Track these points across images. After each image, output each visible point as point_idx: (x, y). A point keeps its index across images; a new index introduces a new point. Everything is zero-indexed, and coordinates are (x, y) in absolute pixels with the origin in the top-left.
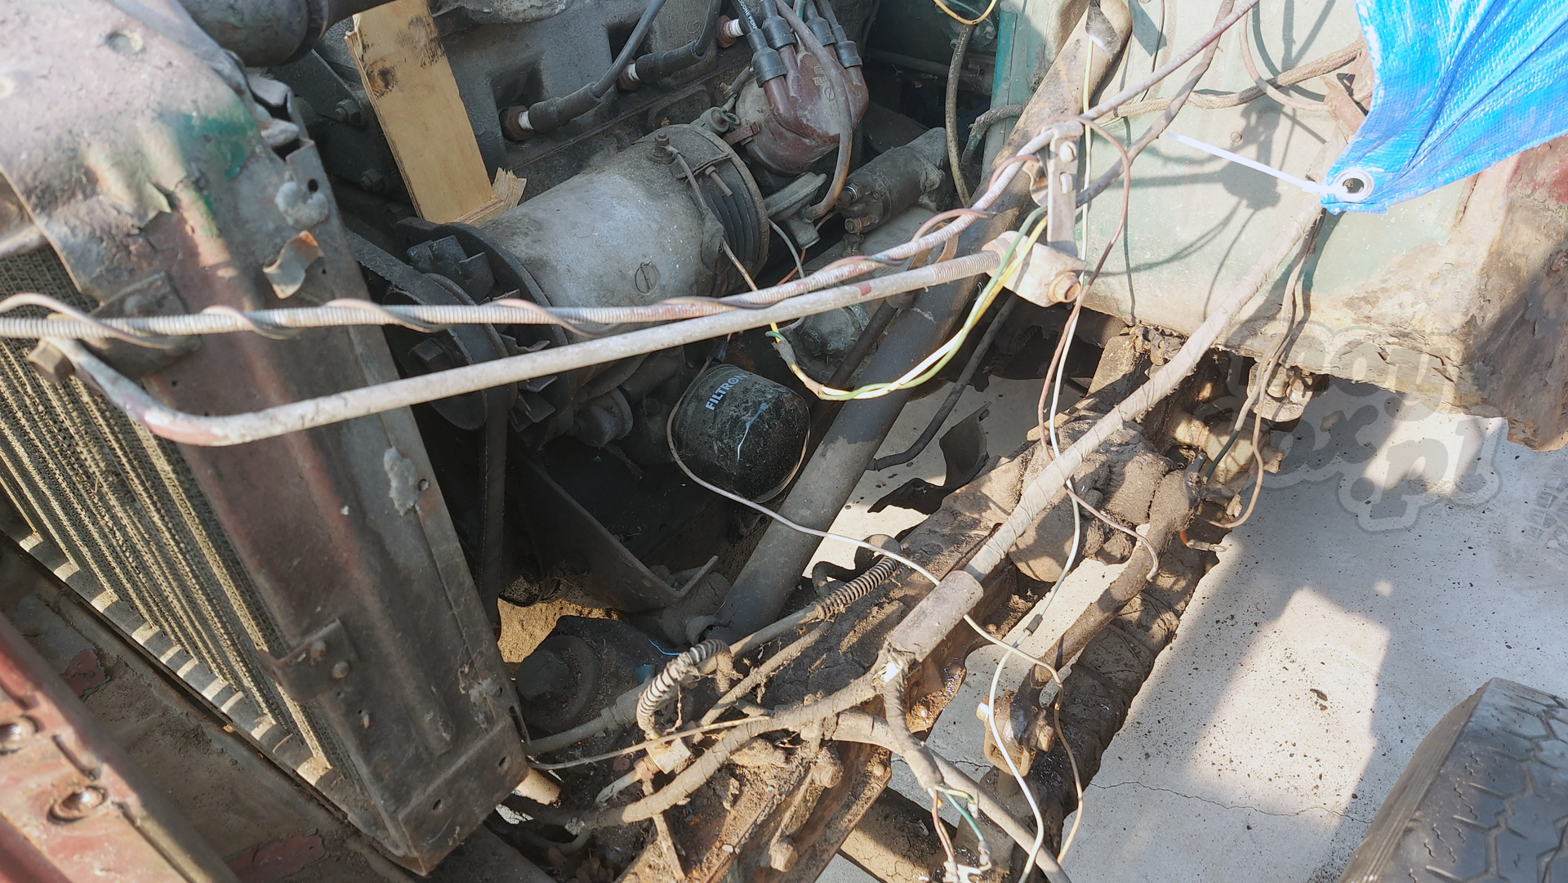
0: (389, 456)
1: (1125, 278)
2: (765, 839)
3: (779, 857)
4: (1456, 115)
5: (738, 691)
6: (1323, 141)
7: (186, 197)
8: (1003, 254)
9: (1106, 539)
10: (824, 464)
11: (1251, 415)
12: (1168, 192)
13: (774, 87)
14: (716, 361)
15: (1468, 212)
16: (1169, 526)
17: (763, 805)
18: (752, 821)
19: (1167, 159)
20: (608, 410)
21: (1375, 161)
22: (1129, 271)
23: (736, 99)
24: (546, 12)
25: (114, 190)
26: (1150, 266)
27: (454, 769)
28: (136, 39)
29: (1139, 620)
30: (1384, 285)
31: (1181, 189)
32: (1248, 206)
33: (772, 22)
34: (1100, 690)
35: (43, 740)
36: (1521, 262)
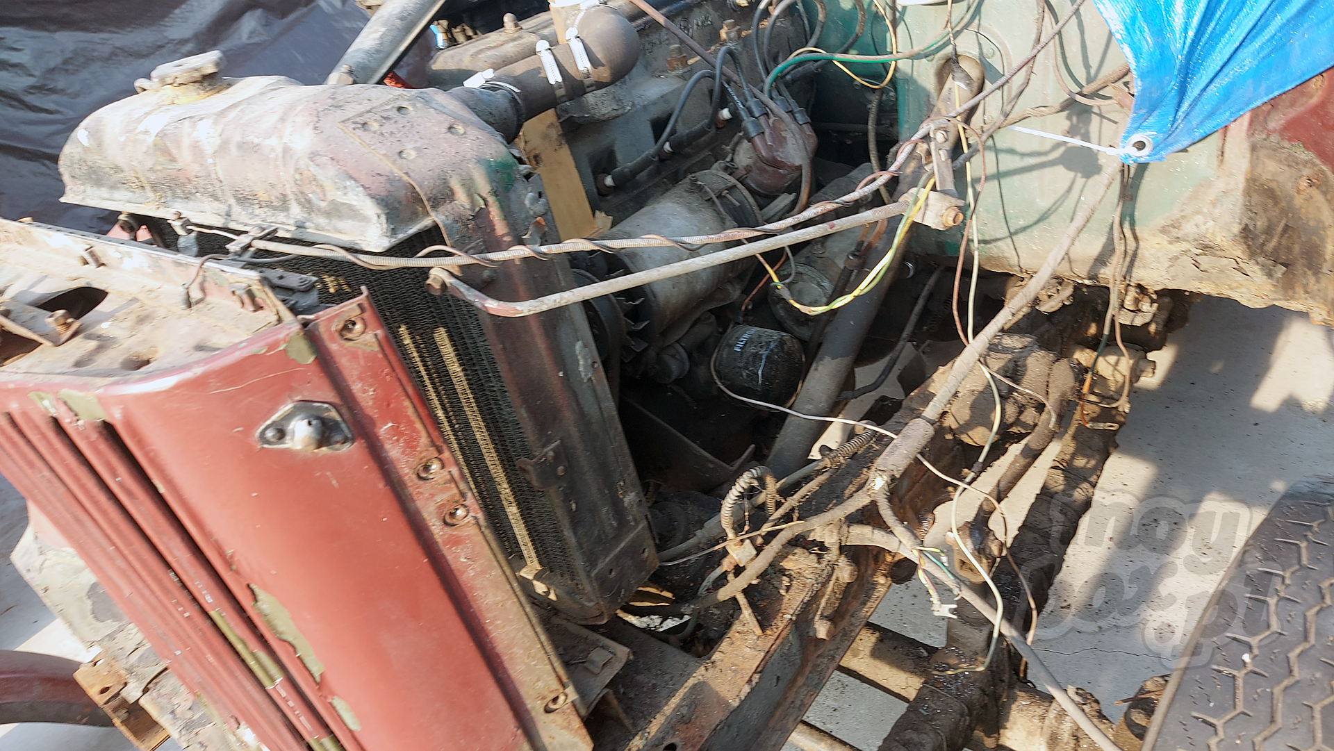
0: (579, 345)
1: (1009, 241)
2: (810, 616)
3: (822, 629)
4: (1196, 92)
5: (781, 511)
6: (1116, 123)
7: (491, 200)
8: (911, 200)
9: (1021, 412)
10: (817, 374)
11: (1113, 322)
12: (1027, 176)
13: (757, 140)
14: (737, 323)
15: (1226, 155)
16: (1063, 395)
17: (807, 590)
18: (801, 599)
19: (1023, 155)
20: (673, 356)
21: (1148, 128)
22: (1011, 235)
23: (733, 154)
24: (620, 112)
25: (462, 197)
26: (1024, 229)
27: (619, 549)
28: (461, 129)
29: (1064, 491)
30: (1182, 214)
31: (1035, 173)
32: (1083, 177)
33: (751, 103)
34: (1041, 540)
35: (445, 473)
36: (1273, 185)
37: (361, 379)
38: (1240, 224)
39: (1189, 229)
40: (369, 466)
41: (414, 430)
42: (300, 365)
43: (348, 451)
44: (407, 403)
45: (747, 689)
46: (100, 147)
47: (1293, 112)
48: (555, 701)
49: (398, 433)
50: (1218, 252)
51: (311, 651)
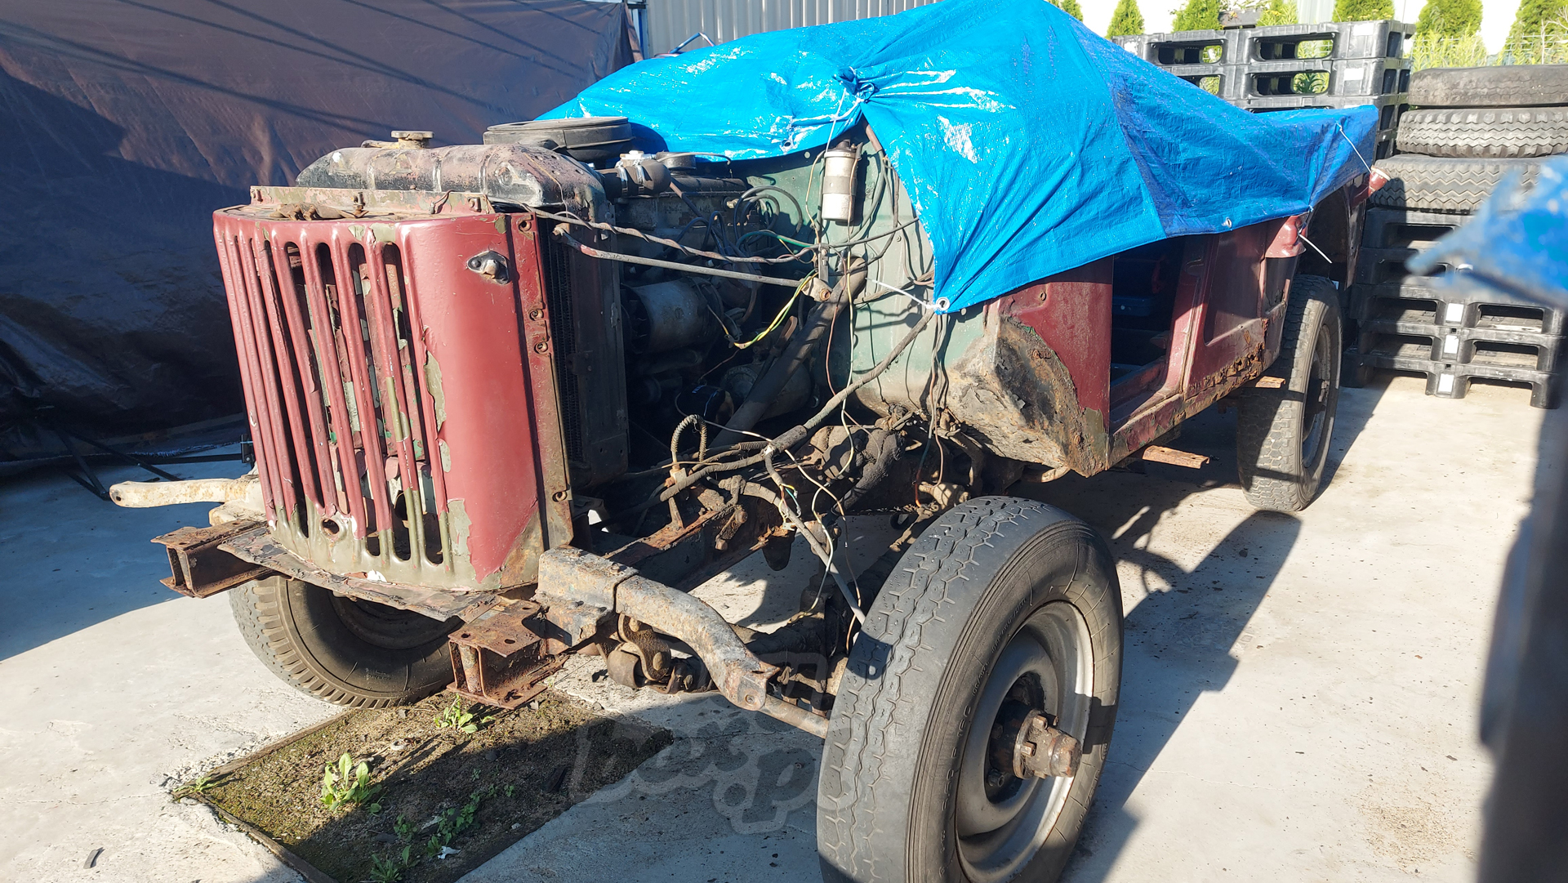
0: (613, 305)
2: (714, 534)
9: (864, 463)
10: (743, 410)
12: (887, 328)
15: (988, 324)
16: (889, 453)
17: (714, 514)
18: (709, 517)
22: (877, 374)
27: (608, 439)
28: (581, 172)
30: (967, 358)
31: (891, 327)
35: (543, 320)
38: (995, 364)
39: (969, 368)
40: (511, 298)
41: (537, 291)
42: (498, 234)
43: (505, 285)
46: (347, 163)
47: (1027, 309)
48: (560, 494)
49: (529, 289)
50: (987, 386)
51: (443, 404)
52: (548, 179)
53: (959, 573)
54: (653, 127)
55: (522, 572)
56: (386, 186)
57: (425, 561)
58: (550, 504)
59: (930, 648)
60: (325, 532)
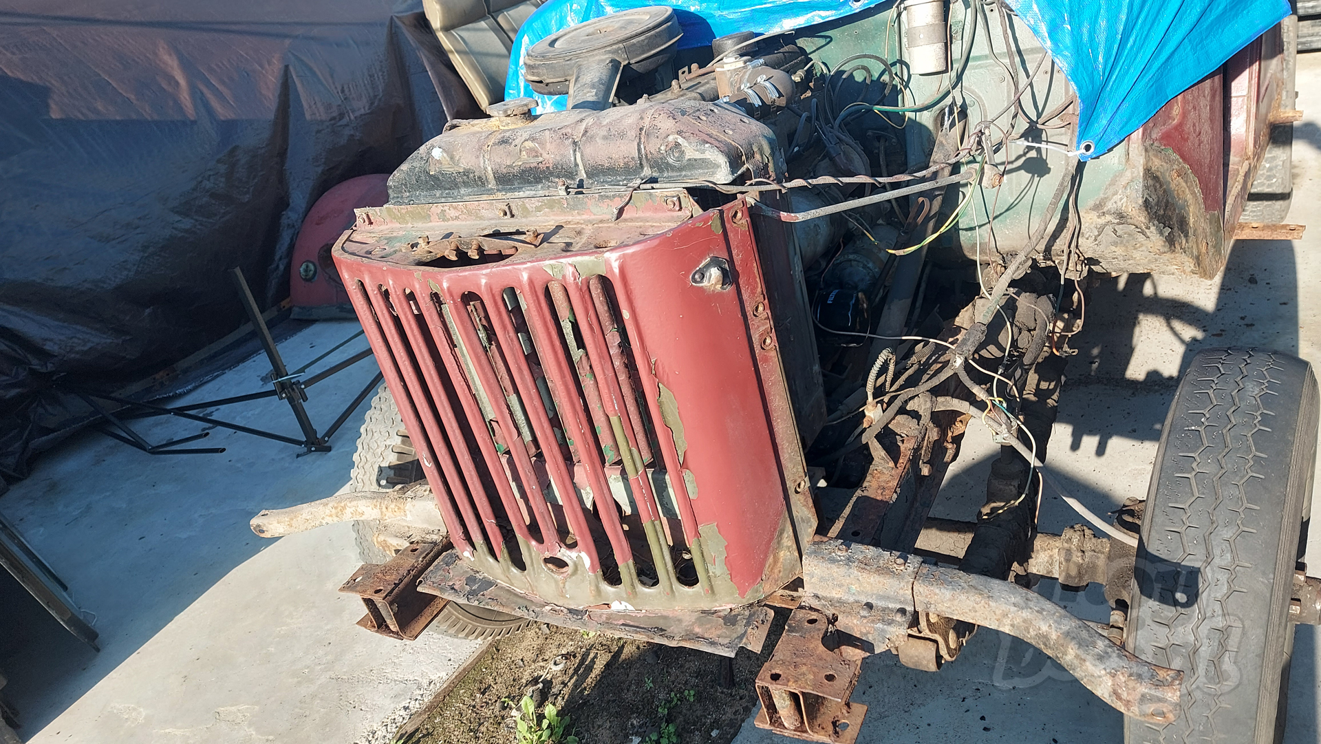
5: (895, 387)
7: (770, 158)
8: (973, 170)
10: (891, 311)
15: (1130, 155)
17: (914, 441)
18: (912, 447)
22: (990, 221)
26: (999, 216)
28: (746, 121)
30: (1106, 196)
32: (1037, 176)
33: (829, 136)
35: (765, 313)
36: (1159, 174)
37: (737, 247)
38: (1143, 197)
39: (1110, 206)
40: (736, 302)
41: (756, 282)
42: (716, 235)
43: (731, 291)
44: (755, 265)
45: (895, 496)
46: (452, 158)
47: (1164, 129)
48: (799, 485)
49: (749, 284)
50: (1129, 220)
51: (683, 434)
52: (727, 145)
53: (1249, 471)
54: (692, 9)
55: (781, 574)
56: (510, 180)
57: (676, 585)
58: (794, 498)
59: (1250, 566)
60: (549, 569)
